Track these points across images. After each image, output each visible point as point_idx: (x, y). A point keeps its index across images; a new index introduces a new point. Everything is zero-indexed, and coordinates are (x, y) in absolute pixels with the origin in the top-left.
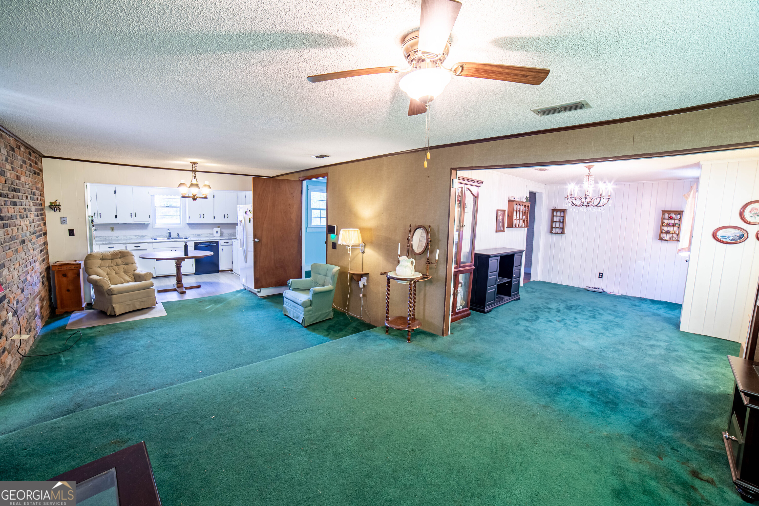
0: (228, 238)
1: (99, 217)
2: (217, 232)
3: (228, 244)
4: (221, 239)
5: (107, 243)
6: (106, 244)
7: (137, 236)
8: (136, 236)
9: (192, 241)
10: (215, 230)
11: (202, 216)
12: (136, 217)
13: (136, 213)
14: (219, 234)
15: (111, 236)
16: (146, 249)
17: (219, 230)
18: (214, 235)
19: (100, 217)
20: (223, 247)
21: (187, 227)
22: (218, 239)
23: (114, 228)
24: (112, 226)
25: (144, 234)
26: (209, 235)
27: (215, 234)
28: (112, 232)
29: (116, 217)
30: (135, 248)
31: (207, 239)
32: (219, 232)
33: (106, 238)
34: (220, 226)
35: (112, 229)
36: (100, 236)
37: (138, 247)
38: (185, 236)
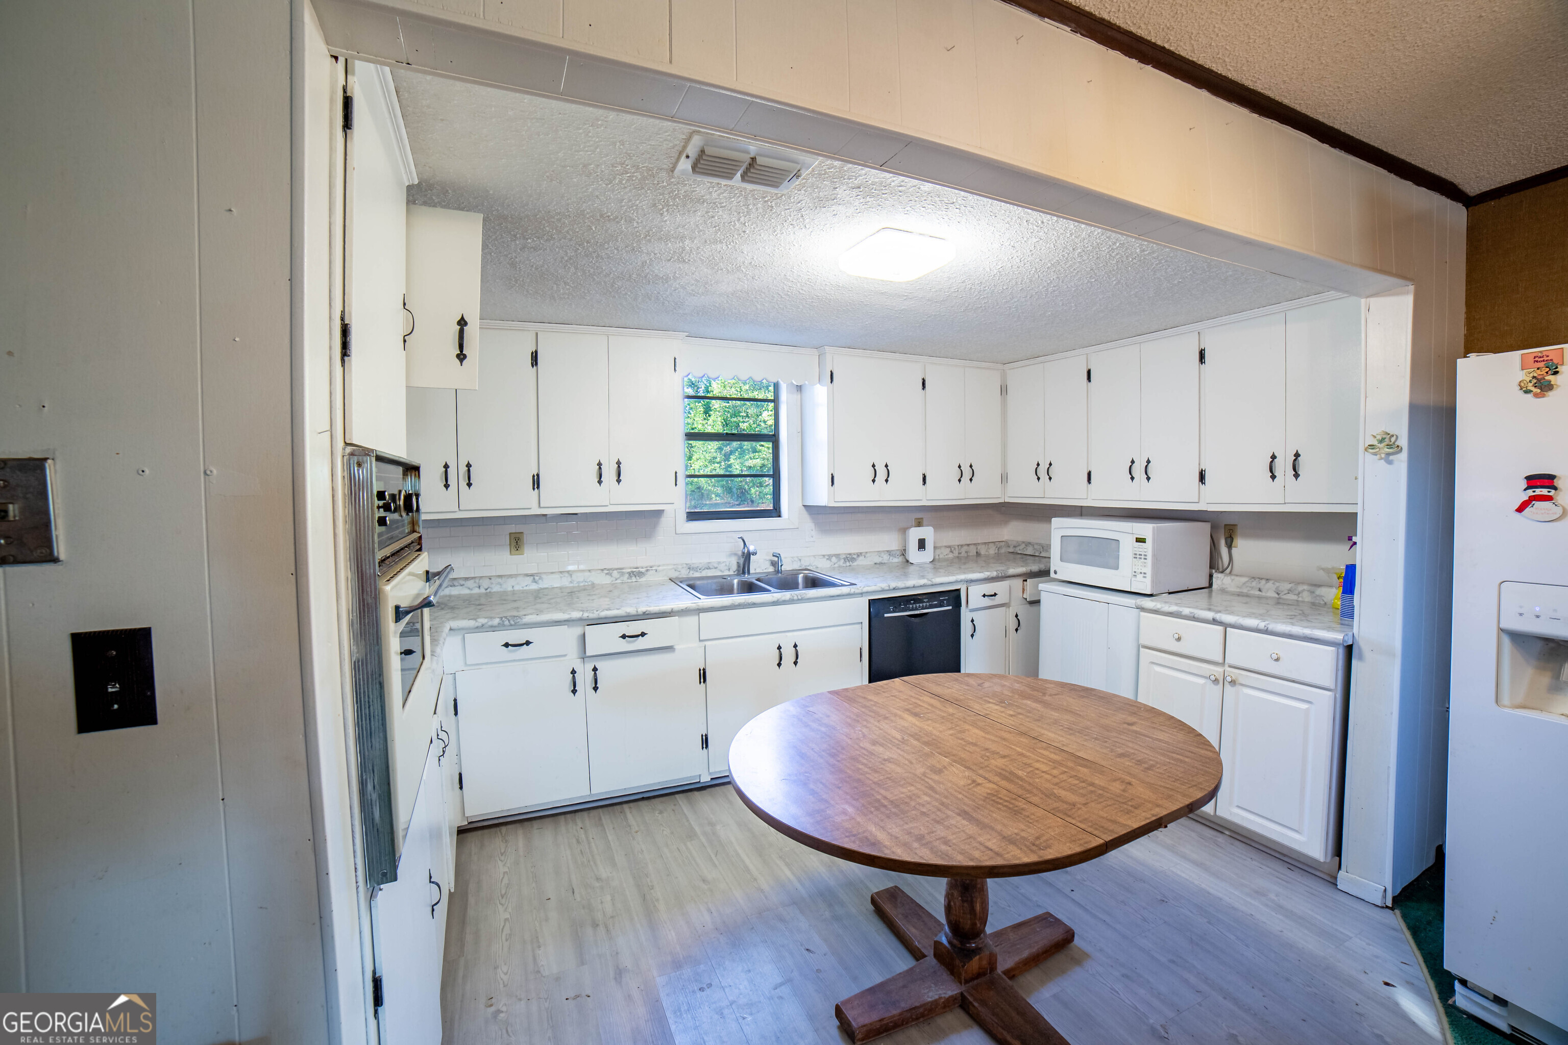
0: (994, 574)
1: (463, 484)
2: (922, 544)
3: (997, 600)
4: (969, 581)
5: (496, 621)
6: (493, 628)
9: (862, 594)
10: (913, 534)
11: (881, 474)
12: (619, 481)
13: (619, 463)
14: (930, 553)
15: (511, 576)
16: (669, 649)
17: (928, 533)
18: (911, 560)
19: (469, 485)
20: (974, 615)
21: (808, 523)
22: (956, 582)
23: (526, 538)
24: (513, 528)
25: (642, 563)
27: (914, 554)
28: (516, 558)
29: (536, 482)
30: (625, 646)
31: (923, 582)
32: (930, 545)
33: (493, 586)
34: (922, 518)
35: (516, 542)
36: (466, 579)
37: (635, 641)
38: (799, 564)
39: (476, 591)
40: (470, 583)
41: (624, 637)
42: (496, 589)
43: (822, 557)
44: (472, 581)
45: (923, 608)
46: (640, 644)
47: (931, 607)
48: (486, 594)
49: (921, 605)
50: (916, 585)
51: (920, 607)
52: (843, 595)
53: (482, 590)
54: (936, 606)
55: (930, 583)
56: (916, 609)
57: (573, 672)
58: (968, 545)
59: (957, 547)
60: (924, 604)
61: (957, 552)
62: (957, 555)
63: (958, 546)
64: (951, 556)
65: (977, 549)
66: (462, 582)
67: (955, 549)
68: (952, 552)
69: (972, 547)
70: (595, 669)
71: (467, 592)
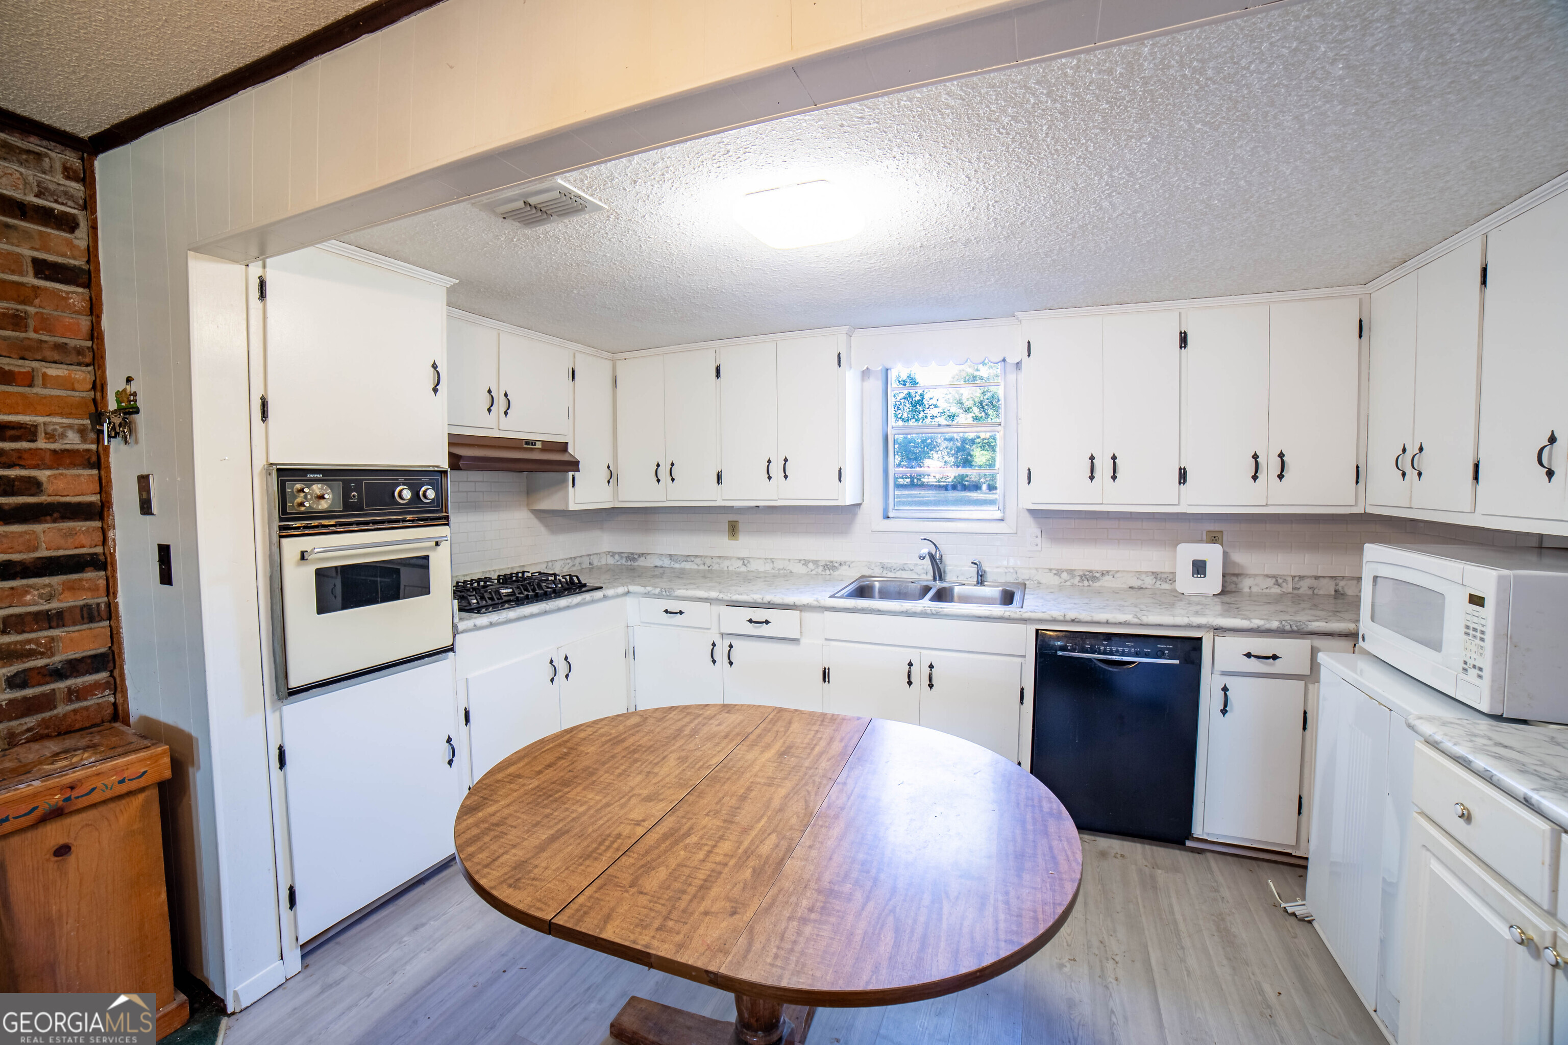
0: (1275, 624)
2: (1199, 568)
4: (1219, 630)
6: (657, 596)
7: (811, 565)
8: (806, 563)
9: (1024, 621)
10: (1189, 552)
11: (1104, 467)
14: (1213, 582)
15: (727, 558)
17: (1212, 554)
18: (1180, 586)
19: (672, 480)
20: (1230, 682)
21: (1031, 528)
22: (1199, 627)
23: (741, 526)
24: (732, 517)
25: (837, 557)
26: (1149, 581)
27: (1186, 582)
28: (732, 543)
30: (753, 630)
31: (1122, 617)
32: (1215, 570)
33: (713, 565)
34: (1221, 532)
35: (733, 529)
36: (696, 556)
37: (761, 627)
38: (1014, 576)
39: (702, 567)
40: (698, 560)
41: (751, 621)
42: (715, 567)
43: (1048, 571)
44: (700, 559)
45: (1123, 654)
46: (764, 630)
47: (1137, 654)
48: (709, 571)
49: (1120, 649)
50: (1111, 620)
51: (1117, 651)
52: (994, 618)
53: (706, 568)
54: (1147, 655)
55: (1136, 621)
56: (1111, 653)
57: (714, 645)
58: (1317, 578)
59: (1290, 579)
60: (1126, 650)
61: (1290, 586)
62: (1290, 590)
63: (1293, 577)
64: (1276, 590)
65: (1337, 585)
66: (693, 559)
67: (1285, 581)
68: (1277, 584)
69: (1324, 582)
70: (731, 646)
71: (696, 567)
